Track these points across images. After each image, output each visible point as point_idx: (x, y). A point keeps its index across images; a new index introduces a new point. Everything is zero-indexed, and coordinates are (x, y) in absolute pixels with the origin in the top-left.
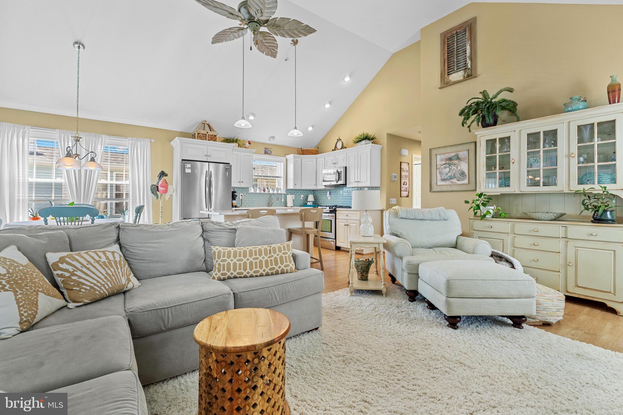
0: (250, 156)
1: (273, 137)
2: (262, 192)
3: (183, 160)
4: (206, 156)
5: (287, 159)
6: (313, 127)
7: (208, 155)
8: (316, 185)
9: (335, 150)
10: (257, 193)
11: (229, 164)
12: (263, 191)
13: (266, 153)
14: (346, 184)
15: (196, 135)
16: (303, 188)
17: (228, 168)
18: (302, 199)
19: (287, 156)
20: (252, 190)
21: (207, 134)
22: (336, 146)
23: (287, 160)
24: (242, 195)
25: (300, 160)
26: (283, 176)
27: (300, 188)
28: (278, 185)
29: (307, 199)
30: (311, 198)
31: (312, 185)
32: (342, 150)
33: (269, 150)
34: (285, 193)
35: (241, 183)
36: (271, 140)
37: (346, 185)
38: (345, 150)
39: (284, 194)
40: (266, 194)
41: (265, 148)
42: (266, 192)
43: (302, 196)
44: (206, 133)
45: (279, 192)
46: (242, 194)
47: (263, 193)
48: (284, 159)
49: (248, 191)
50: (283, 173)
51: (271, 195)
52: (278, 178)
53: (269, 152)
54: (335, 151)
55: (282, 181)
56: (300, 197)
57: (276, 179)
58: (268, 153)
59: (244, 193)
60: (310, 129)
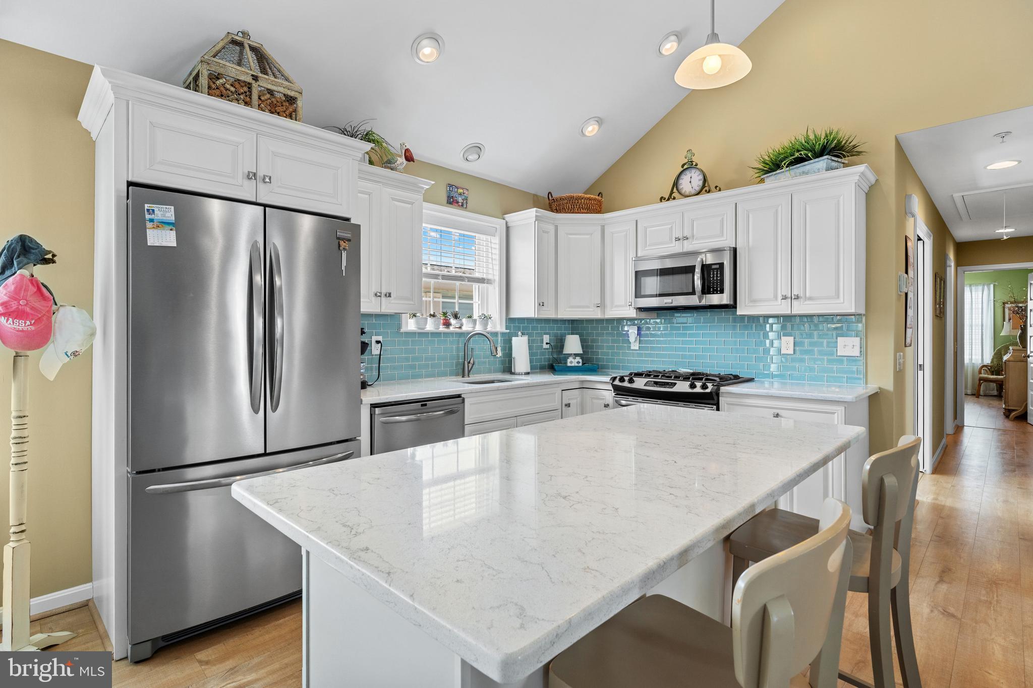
0: (412, 204)
1: (478, 148)
2: (442, 329)
3: (130, 184)
4: (252, 176)
5: (509, 225)
6: (600, 121)
7: (260, 174)
8: (601, 306)
9: (671, 197)
10: (426, 334)
11: (348, 220)
12: (444, 324)
13: (451, 201)
14: (733, 306)
15: (204, 81)
16: (561, 316)
17: (348, 235)
18: (545, 346)
19: (511, 217)
20: (410, 325)
21: (255, 85)
22: (676, 184)
23: (508, 228)
24: (378, 342)
25: (551, 228)
26: (497, 278)
27: (552, 316)
28: (481, 305)
29: (562, 347)
30: (573, 344)
31: (588, 307)
32: (704, 197)
33: (460, 191)
34: (504, 330)
35: (383, 299)
36: (470, 158)
37: (736, 308)
38: (714, 195)
39: (503, 334)
40: (452, 334)
41: (450, 186)
42: (452, 329)
43: (546, 338)
44: (249, 79)
45: (490, 328)
46: (380, 338)
47: (445, 333)
48: (499, 224)
49: (399, 327)
50: (497, 268)
51: (466, 338)
52: (481, 285)
53: (460, 200)
54: (671, 203)
55: (494, 293)
56: (542, 341)
57: (475, 286)
58: (458, 202)
59: (384, 335)
60: (591, 130)
